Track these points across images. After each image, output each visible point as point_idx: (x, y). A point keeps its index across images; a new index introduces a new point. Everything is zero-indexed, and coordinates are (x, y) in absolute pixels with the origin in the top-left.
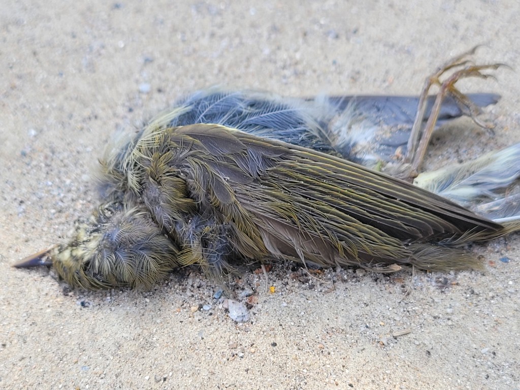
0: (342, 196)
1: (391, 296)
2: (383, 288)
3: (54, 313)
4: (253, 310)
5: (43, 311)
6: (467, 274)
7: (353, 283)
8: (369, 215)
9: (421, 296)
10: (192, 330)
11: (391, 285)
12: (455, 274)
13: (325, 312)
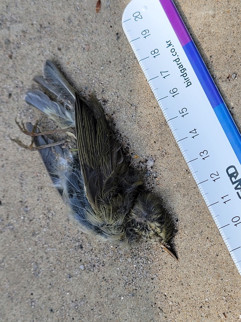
0: (91, 142)
1: (118, 116)
2: (117, 120)
3: (186, 229)
4: (147, 158)
5: (188, 234)
6: (97, 97)
7: (120, 131)
8: (93, 131)
9: (113, 106)
10: (165, 174)
11: (114, 119)
12: (99, 100)
13: (135, 133)
